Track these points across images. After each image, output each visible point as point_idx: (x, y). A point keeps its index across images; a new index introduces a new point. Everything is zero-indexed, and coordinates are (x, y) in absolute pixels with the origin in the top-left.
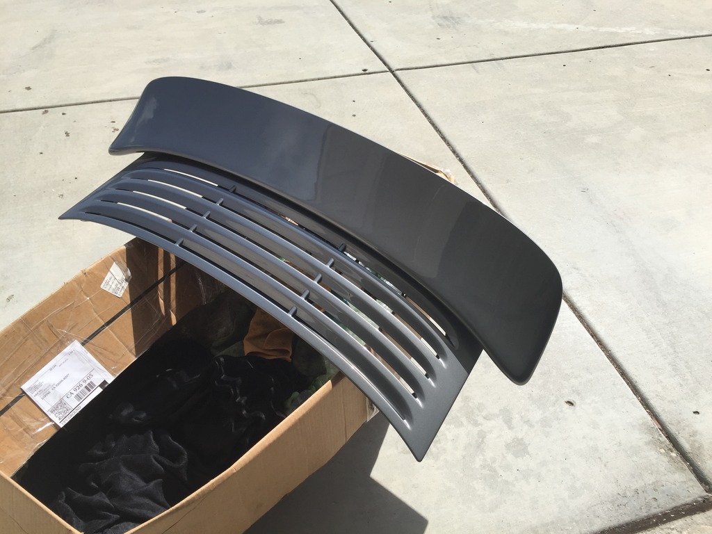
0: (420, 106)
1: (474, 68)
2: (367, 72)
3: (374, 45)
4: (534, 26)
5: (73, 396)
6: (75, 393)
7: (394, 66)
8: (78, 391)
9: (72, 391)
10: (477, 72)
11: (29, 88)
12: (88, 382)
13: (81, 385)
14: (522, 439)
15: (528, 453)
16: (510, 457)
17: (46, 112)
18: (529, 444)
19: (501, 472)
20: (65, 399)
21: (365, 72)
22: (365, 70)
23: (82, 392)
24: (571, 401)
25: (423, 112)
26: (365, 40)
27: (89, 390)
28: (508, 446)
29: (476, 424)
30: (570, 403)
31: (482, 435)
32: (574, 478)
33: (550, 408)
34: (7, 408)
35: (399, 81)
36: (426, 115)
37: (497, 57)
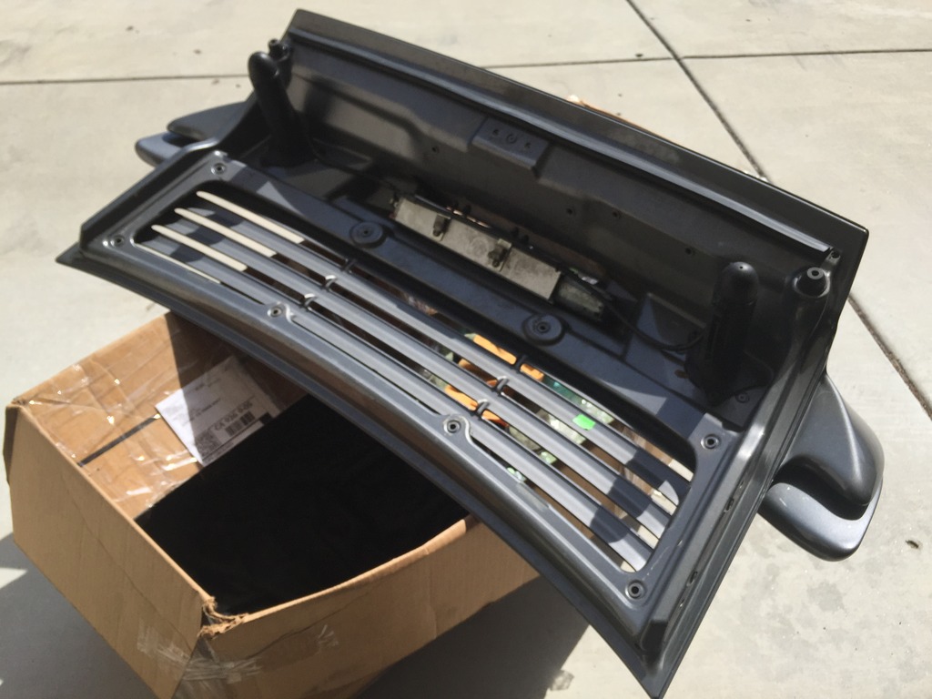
0: (714, 108)
1: (799, 62)
2: (642, 58)
3: (655, 24)
4: (892, 12)
5: (224, 427)
6: (227, 424)
7: (681, 52)
8: (231, 422)
9: (223, 421)
10: (803, 68)
11: (198, 52)
12: (245, 412)
13: (235, 416)
14: (834, 586)
15: (842, 607)
16: (814, 609)
17: (216, 82)
18: (845, 594)
19: (798, 628)
20: (213, 429)
21: (639, 58)
22: (639, 55)
23: (236, 424)
24: (915, 541)
25: (720, 116)
26: (642, 17)
27: (246, 423)
28: (811, 592)
29: (765, 554)
30: (913, 544)
31: (773, 572)
32: (912, 652)
33: (882, 548)
34: (135, 430)
35: (688, 73)
36: (723, 121)
37: (833, 49)
